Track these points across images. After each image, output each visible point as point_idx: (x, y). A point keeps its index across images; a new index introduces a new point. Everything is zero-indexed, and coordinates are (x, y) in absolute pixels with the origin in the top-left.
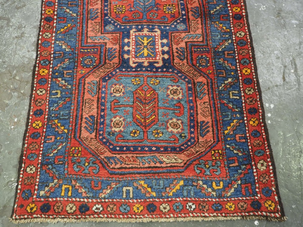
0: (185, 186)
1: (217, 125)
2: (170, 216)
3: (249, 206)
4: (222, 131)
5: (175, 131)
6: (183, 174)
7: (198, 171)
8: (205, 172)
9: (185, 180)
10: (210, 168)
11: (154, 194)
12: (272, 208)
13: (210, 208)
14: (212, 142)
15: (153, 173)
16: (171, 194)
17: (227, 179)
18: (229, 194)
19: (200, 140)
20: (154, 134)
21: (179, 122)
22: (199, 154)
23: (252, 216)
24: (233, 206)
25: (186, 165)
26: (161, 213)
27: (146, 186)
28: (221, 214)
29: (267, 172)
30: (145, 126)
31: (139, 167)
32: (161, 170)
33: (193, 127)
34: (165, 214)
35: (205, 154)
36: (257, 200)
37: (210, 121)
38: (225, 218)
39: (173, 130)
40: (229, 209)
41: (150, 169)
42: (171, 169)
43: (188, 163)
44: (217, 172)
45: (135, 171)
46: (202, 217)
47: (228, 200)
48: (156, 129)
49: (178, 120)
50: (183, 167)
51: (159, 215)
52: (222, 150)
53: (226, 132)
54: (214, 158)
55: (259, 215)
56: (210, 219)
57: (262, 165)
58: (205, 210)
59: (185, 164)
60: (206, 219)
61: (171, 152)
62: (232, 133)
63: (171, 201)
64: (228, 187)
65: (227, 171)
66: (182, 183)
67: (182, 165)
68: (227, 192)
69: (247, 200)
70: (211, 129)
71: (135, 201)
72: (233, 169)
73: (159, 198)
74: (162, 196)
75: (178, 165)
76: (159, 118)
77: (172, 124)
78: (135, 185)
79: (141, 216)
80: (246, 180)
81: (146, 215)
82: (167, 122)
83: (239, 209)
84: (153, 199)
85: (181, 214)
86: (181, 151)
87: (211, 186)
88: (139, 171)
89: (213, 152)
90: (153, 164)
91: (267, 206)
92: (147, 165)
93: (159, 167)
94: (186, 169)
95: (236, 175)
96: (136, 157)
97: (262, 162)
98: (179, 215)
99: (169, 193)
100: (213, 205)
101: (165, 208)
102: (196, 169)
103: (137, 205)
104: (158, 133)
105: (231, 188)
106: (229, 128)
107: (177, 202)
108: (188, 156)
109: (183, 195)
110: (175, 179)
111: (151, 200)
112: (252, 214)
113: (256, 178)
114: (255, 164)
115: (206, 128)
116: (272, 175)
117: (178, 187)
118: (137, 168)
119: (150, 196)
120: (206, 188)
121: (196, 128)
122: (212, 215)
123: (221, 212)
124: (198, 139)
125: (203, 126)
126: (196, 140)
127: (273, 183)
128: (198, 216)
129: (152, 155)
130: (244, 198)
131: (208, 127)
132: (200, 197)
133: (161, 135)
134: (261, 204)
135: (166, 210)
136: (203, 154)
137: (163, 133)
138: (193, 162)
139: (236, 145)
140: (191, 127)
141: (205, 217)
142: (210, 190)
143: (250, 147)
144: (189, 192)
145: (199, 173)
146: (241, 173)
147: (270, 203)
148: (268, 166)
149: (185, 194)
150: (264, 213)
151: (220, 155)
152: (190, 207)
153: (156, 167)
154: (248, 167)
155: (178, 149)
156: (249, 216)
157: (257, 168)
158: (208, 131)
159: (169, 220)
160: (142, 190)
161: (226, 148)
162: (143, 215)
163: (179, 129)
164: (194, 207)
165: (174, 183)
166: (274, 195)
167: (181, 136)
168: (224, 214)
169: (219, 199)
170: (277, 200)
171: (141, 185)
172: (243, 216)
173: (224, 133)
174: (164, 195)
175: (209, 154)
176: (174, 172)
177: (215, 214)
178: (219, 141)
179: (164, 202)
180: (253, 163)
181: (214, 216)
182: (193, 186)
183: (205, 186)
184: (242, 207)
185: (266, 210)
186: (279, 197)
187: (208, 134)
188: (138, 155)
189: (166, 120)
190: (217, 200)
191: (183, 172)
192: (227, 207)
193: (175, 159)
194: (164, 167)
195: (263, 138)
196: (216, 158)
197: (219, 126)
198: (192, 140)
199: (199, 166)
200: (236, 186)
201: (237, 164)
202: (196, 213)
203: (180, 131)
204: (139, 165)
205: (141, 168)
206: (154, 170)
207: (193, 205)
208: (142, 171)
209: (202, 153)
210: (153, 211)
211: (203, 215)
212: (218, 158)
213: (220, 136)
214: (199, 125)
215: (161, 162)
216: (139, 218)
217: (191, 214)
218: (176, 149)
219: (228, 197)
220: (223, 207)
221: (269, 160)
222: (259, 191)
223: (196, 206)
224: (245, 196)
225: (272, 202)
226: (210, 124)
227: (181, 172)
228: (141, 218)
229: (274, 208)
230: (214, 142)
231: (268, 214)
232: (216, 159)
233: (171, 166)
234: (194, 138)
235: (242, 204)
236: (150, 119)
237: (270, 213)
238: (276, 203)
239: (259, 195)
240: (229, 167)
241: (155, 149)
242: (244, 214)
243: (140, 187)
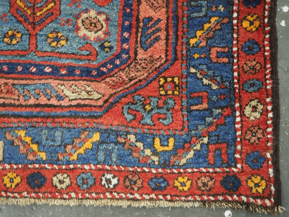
0: (102, 142)
1: (176, 26)
2: (70, 196)
3: (218, 184)
4: (185, 40)
5: (92, 35)
6: (100, 120)
7: (129, 117)
8: (142, 118)
9: (102, 132)
10: (153, 112)
11: (43, 156)
12: (260, 190)
13: (145, 185)
14: (163, 61)
15: (43, 117)
16: (75, 157)
17: (183, 132)
18: (183, 161)
19: (139, 57)
20: (49, 41)
21: (102, 18)
22: (135, 84)
23: (221, 202)
24: (188, 184)
25: (107, 104)
26: (54, 190)
27: (28, 140)
28: (164, 196)
29: (261, 124)
30: (33, 25)
31: (17, 103)
32: (59, 112)
33: (129, 29)
34: (60, 192)
35: (147, 85)
36: (235, 175)
37: (164, 17)
38: (171, 204)
39: (88, 34)
40: (181, 188)
41: (38, 109)
42: (79, 110)
43: (111, 100)
44: (165, 119)
45: (11, 111)
46: (128, 199)
47: (180, 173)
48: (55, 31)
49: (99, 13)
50: (101, 107)
51: (50, 193)
52: (181, 77)
53: (193, 41)
54: (163, 93)
55: (234, 201)
56: (143, 204)
57: (255, 109)
58: (136, 189)
59: (106, 101)
60: (135, 204)
61: (81, 77)
62: (203, 44)
63: (73, 169)
64: (184, 148)
65: (186, 119)
66: (96, 137)
67: (100, 103)
68: (180, 158)
69: (216, 172)
70: (162, 35)
71: (8, 167)
72: (196, 116)
73: (51, 164)
74: (58, 160)
75: (93, 103)
76: (63, 7)
77: (87, 22)
78: (9, 137)
79: (16, 195)
80: (218, 136)
81: (25, 194)
82: (77, 17)
83: (199, 188)
84: (40, 164)
85: (90, 194)
86: (101, 76)
87: (151, 146)
88: (17, 111)
89: (162, 81)
90: (43, 100)
91: (251, 184)
92: (32, 101)
93: (55, 106)
94: (107, 111)
95: (200, 127)
96: (13, 85)
97: (254, 103)
98: (87, 195)
99: (70, 155)
100: (151, 180)
101: (61, 182)
102: (125, 112)
103: (10, 174)
104: (57, 39)
105: (189, 149)
106: (199, 33)
107: (85, 171)
108: (113, 87)
109: (96, 159)
110: (85, 130)
111: (37, 166)
112: (221, 198)
113: (239, 133)
114: (241, 106)
115: (154, 32)
116: (270, 130)
117: (88, 145)
118: (13, 106)
119: (34, 159)
120: (142, 148)
121: (134, 30)
122: (147, 197)
123: (165, 193)
124: (136, 54)
125: (148, 28)
126: (132, 55)
127: (269, 144)
128: (121, 198)
129: (43, 81)
130: (211, 170)
131: (159, 30)
132: (129, 164)
133: (63, 42)
134: (239, 182)
135: (64, 186)
136: (144, 83)
137: (67, 40)
138: (120, 98)
139: (209, 69)
140: (124, 29)
141: (135, 200)
142: (148, 152)
143: (236, 74)
144: (108, 154)
145: (131, 121)
146: (211, 124)
147: (257, 180)
148: (265, 112)
149: (101, 157)
150: (244, 199)
151: (176, 86)
152: (109, 181)
153: (50, 106)
154: (226, 112)
155: (94, 73)
156: (215, 201)
157: (242, 115)
158: (157, 39)
159: (68, 202)
160: (22, 148)
161: (189, 73)
162: (19, 193)
163: (100, 33)
164: (115, 181)
165: (83, 136)
166: (268, 167)
167: (102, 47)
168: (169, 197)
169: (163, 168)
170: (272, 175)
171: (20, 139)
172: (204, 202)
173: (188, 43)
174: (61, 158)
175: (155, 84)
176: (83, 117)
177: (153, 196)
178: (176, 59)
179: (61, 171)
180: (237, 105)
181: (151, 199)
182: (117, 143)
183: (140, 145)
184: (205, 185)
185: (248, 193)
186: (277, 171)
187: (156, 45)
188: (16, 82)
189: (76, 12)
190: (160, 170)
191: (100, 116)
192: (177, 184)
193: (88, 92)
194: (65, 107)
195: (265, 57)
196: (166, 92)
197: (180, 29)
198: (124, 56)
199: (132, 107)
200: (198, 147)
201: (205, 106)
202: (118, 194)
203: (103, 36)
204: (18, 100)
205: (21, 106)
206: (46, 111)
207: (114, 177)
208: (24, 111)
209: (140, 81)
210: (39, 187)
211: (131, 197)
212: (170, 92)
213: (179, 49)
214: (141, 24)
215: (60, 98)
216: (13, 198)
217: (108, 194)
218: (91, 72)
219: (180, 167)
220: (168, 185)
221: (268, 100)
222: (241, 159)
223: (119, 180)
224: (214, 166)
225: (262, 179)
226: (162, 25)
227: (96, 117)
228: (16, 197)
229: (264, 191)
230: (166, 61)
231: (251, 200)
232: (166, 95)
233: (78, 106)
234: (127, 52)
235: (205, 180)
236: (45, 10)
237: (255, 197)
238: (268, 181)
239: (239, 166)
240: (190, 111)
241: (50, 70)
242: (206, 198)
243: (17, 142)
